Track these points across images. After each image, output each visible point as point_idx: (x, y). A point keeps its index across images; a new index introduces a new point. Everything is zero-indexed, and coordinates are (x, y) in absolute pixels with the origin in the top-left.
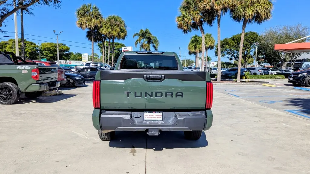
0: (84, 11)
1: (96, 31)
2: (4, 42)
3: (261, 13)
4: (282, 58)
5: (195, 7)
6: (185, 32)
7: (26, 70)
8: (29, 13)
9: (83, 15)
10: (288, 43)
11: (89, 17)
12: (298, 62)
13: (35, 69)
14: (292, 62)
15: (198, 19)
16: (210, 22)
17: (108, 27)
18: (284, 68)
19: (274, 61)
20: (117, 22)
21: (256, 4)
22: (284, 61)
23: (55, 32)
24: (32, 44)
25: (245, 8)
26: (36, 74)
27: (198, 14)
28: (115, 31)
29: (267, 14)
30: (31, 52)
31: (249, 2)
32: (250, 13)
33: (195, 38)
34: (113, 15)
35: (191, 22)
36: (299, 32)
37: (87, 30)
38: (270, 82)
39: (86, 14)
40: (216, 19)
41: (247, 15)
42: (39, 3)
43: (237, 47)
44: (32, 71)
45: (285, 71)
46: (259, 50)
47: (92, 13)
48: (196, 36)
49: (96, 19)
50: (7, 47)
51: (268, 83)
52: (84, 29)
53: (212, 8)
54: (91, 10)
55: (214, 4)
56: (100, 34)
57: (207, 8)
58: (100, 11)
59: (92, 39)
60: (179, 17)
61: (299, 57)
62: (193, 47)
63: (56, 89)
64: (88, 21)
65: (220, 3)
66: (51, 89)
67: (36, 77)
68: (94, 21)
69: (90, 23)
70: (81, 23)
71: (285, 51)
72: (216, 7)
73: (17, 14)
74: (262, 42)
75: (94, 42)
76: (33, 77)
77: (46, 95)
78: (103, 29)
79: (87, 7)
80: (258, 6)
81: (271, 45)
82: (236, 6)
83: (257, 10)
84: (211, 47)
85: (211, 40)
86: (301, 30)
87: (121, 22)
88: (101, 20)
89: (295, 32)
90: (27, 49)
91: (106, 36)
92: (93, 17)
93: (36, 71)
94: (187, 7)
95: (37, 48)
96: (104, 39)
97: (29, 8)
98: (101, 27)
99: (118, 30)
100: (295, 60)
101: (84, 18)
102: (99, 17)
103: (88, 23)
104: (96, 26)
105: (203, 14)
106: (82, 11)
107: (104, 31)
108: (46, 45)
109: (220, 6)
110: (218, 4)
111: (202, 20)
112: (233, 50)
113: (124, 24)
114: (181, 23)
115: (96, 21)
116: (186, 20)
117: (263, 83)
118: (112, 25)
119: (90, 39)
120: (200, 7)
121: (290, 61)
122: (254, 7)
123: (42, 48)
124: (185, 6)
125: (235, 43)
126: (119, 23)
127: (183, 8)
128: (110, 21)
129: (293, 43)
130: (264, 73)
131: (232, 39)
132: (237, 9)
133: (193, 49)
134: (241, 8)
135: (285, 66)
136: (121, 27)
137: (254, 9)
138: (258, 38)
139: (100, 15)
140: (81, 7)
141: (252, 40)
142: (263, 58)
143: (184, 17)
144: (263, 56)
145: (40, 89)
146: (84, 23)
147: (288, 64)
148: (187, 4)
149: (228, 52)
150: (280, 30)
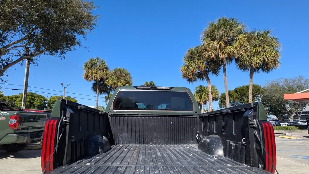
0: (91, 64)
1: (101, 83)
2: (15, 96)
3: (269, 62)
4: (288, 110)
5: (199, 56)
6: (190, 82)
7: (4, 116)
8: (33, 64)
9: (90, 68)
10: (298, 93)
11: (95, 69)
12: (304, 114)
13: (14, 115)
14: (299, 114)
15: (203, 68)
16: (215, 72)
17: (114, 79)
18: (291, 120)
19: (280, 112)
20: (122, 74)
21: (262, 53)
22: (290, 113)
23: (62, 84)
24: (41, 97)
25: (251, 57)
26: (14, 121)
27: (203, 63)
28: (121, 82)
29: (275, 62)
30: (39, 105)
31: (255, 51)
32: (256, 61)
33: (200, 88)
34: (118, 68)
35: (196, 71)
36: (301, 84)
37: (93, 82)
38: (287, 134)
39: (93, 67)
40: (222, 68)
41: (254, 63)
42: (45, 54)
43: (240, 99)
44: (10, 119)
45: (293, 123)
46: (263, 102)
47: (99, 66)
48: (201, 86)
49: (102, 71)
50: (17, 101)
51: (285, 134)
52: (90, 81)
53: (217, 57)
54: (98, 64)
55: (219, 53)
56: (106, 86)
57: (212, 57)
58: (107, 65)
59: (98, 91)
60: (184, 67)
61: (304, 109)
62: (199, 98)
63: (40, 141)
64: (95, 73)
65: (225, 53)
66: (34, 141)
67: (15, 125)
68: (101, 73)
69: (96, 76)
70: (88, 75)
71: (295, 101)
72: (221, 55)
73: (22, 64)
74: (265, 94)
75: (99, 94)
76: (11, 125)
77: (32, 148)
78: (109, 81)
79: (94, 61)
80: (265, 55)
81: (275, 97)
82: (241, 54)
83: (264, 58)
84: (216, 98)
85: (215, 92)
86: (303, 82)
87: (126, 74)
88: (107, 72)
89: (297, 84)
90: (36, 102)
91: (111, 87)
92: (100, 70)
93: (16, 118)
94: (191, 57)
95: (46, 101)
96: (109, 91)
97: (34, 58)
98: (107, 78)
99: (123, 81)
100: (301, 112)
101: (91, 71)
102: (106, 69)
103: (94, 75)
104: (102, 78)
105: (208, 63)
106: (90, 64)
107: (109, 83)
108: (54, 98)
109: (225, 55)
110: (223, 53)
111: (207, 69)
112: (237, 102)
113: (130, 76)
114: (185, 71)
115: (102, 73)
116: (191, 69)
117: (280, 135)
118: (118, 77)
119: (95, 90)
120: (205, 56)
121: (296, 113)
122: (260, 55)
123: (50, 101)
124: (189, 56)
125: (239, 95)
126: (124, 75)
127: (188, 58)
128: (116, 73)
129: (303, 92)
130: (276, 124)
131: (235, 92)
132: (243, 58)
133: (199, 100)
134: (247, 57)
135: (292, 118)
136: (127, 79)
137: (261, 57)
138: (261, 90)
139: (106, 68)
140: (89, 61)
141: (255, 93)
142: (268, 110)
143: (188, 66)
144: (268, 108)
145: (17, 140)
146: (90, 75)
147: (295, 116)
148: (191, 54)
149: (232, 104)
150: (282, 82)
